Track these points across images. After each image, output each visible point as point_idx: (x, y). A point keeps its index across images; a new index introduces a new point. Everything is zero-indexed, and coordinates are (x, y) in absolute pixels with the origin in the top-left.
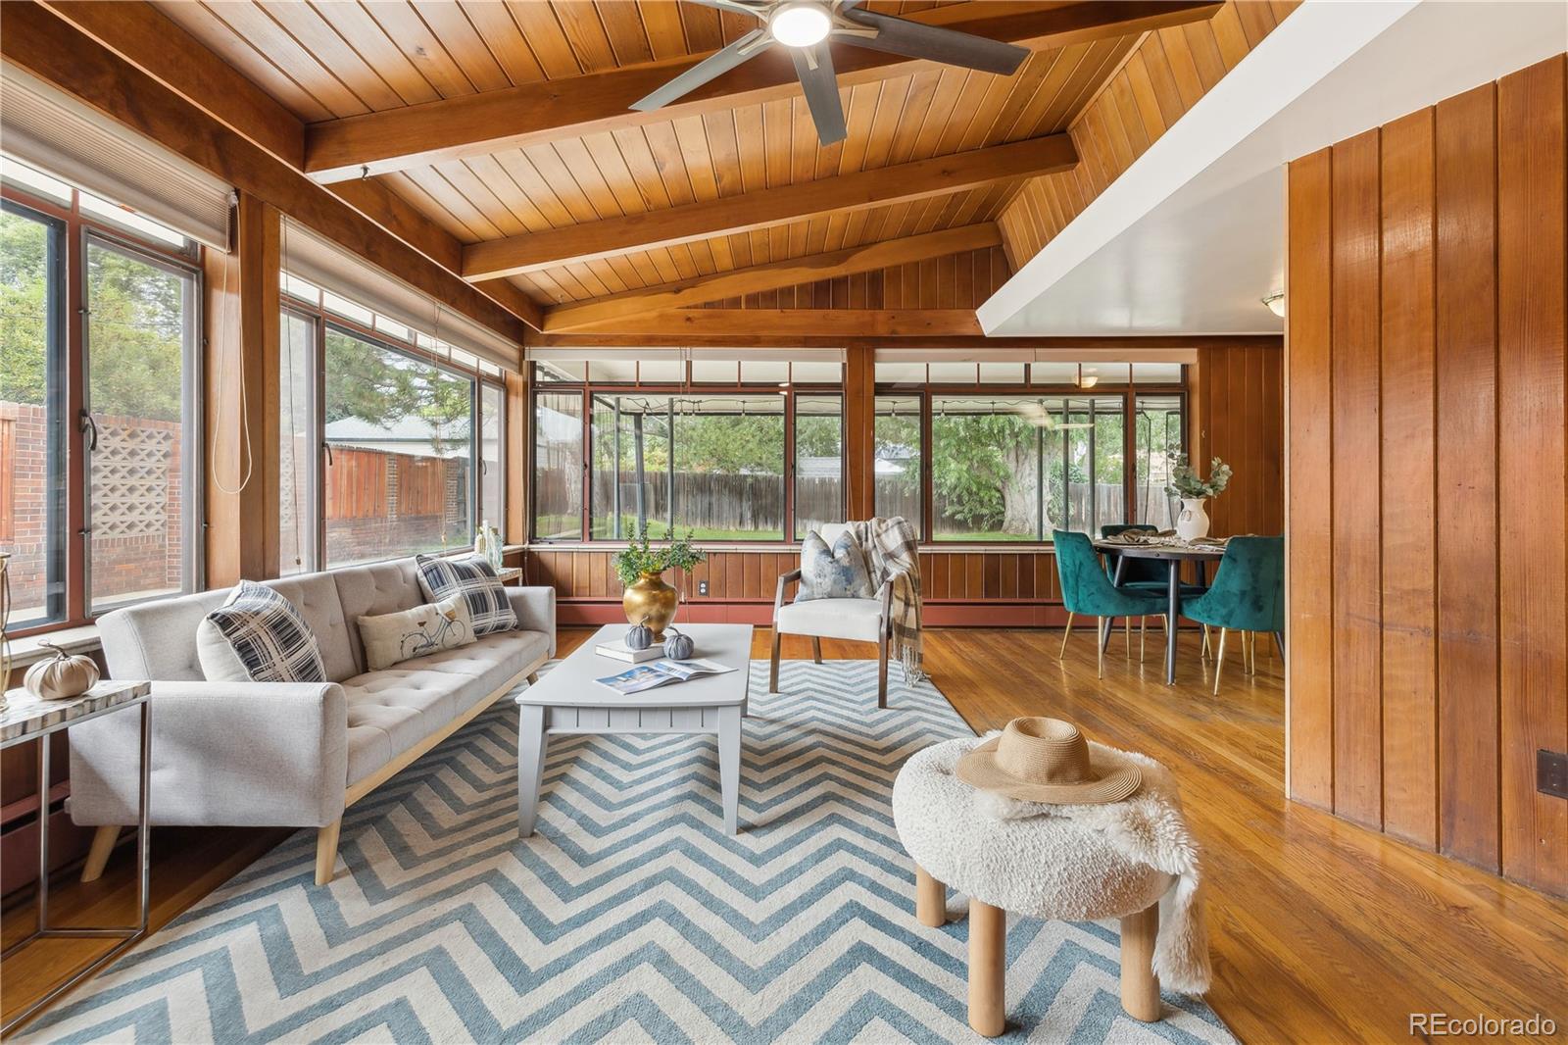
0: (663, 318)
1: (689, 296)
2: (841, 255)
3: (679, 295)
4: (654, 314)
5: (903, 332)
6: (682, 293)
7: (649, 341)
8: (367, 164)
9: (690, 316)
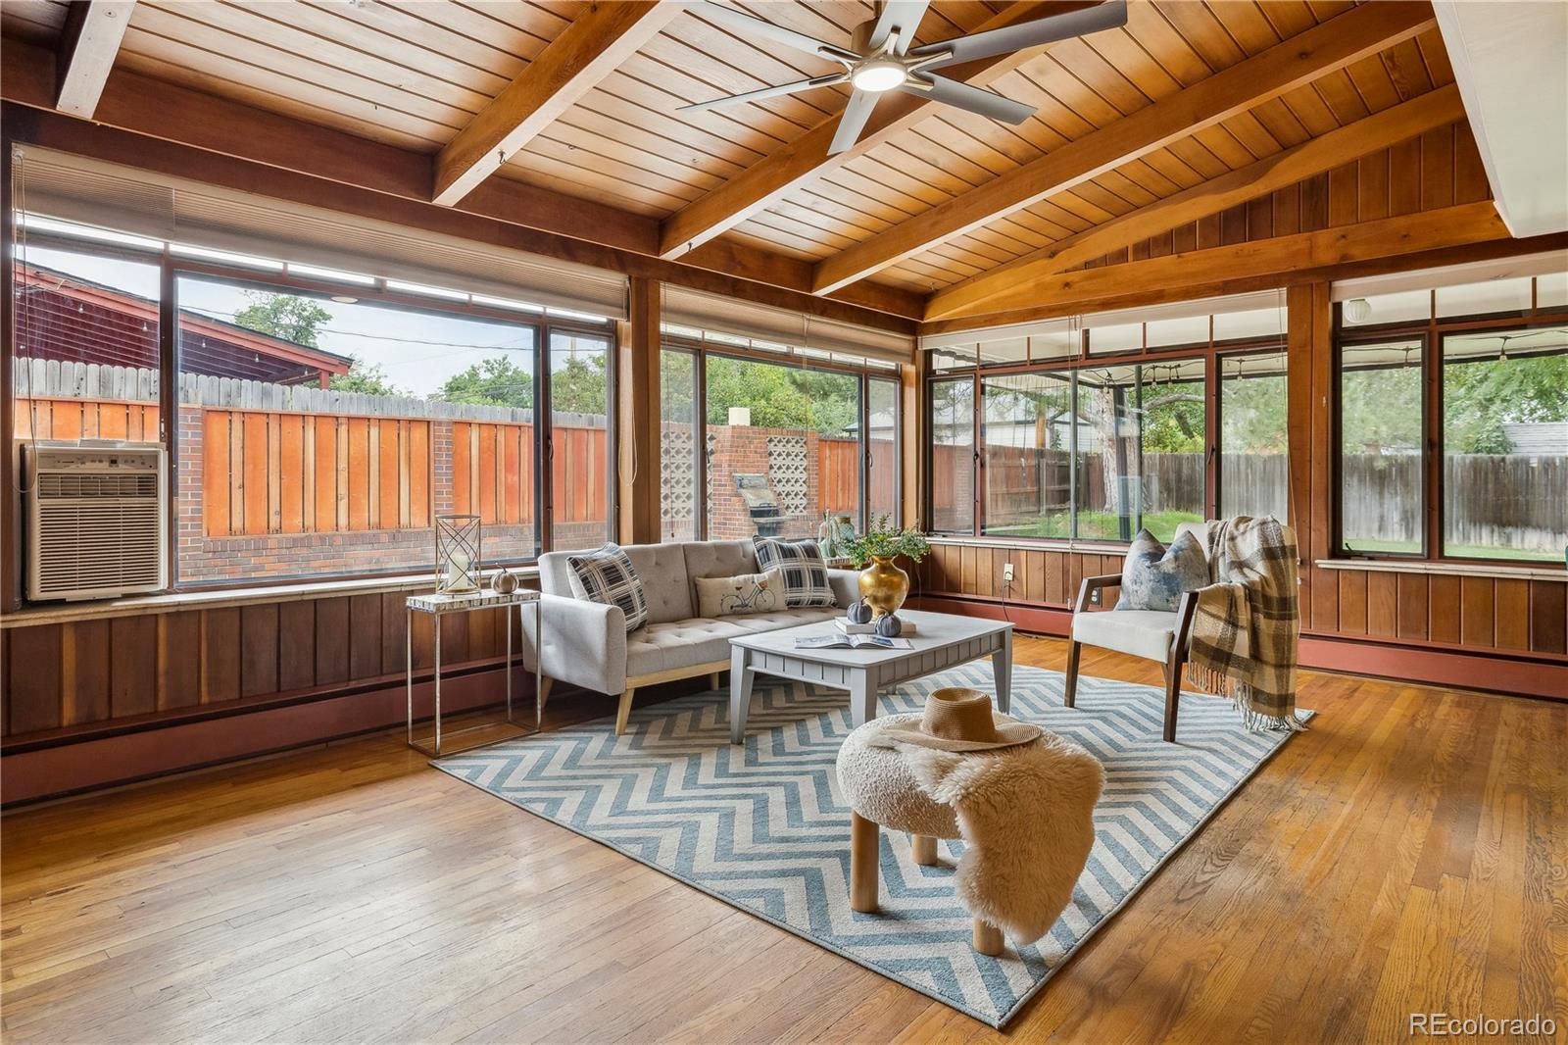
0: (1040, 287)
1: (1066, 259)
2: (1258, 166)
3: (1055, 259)
4: (1031, 284)
5: (1359, 254)
6: (1057, 256)
7: (1035, 314)
8: (691, 241)
9: (1069, 280)
